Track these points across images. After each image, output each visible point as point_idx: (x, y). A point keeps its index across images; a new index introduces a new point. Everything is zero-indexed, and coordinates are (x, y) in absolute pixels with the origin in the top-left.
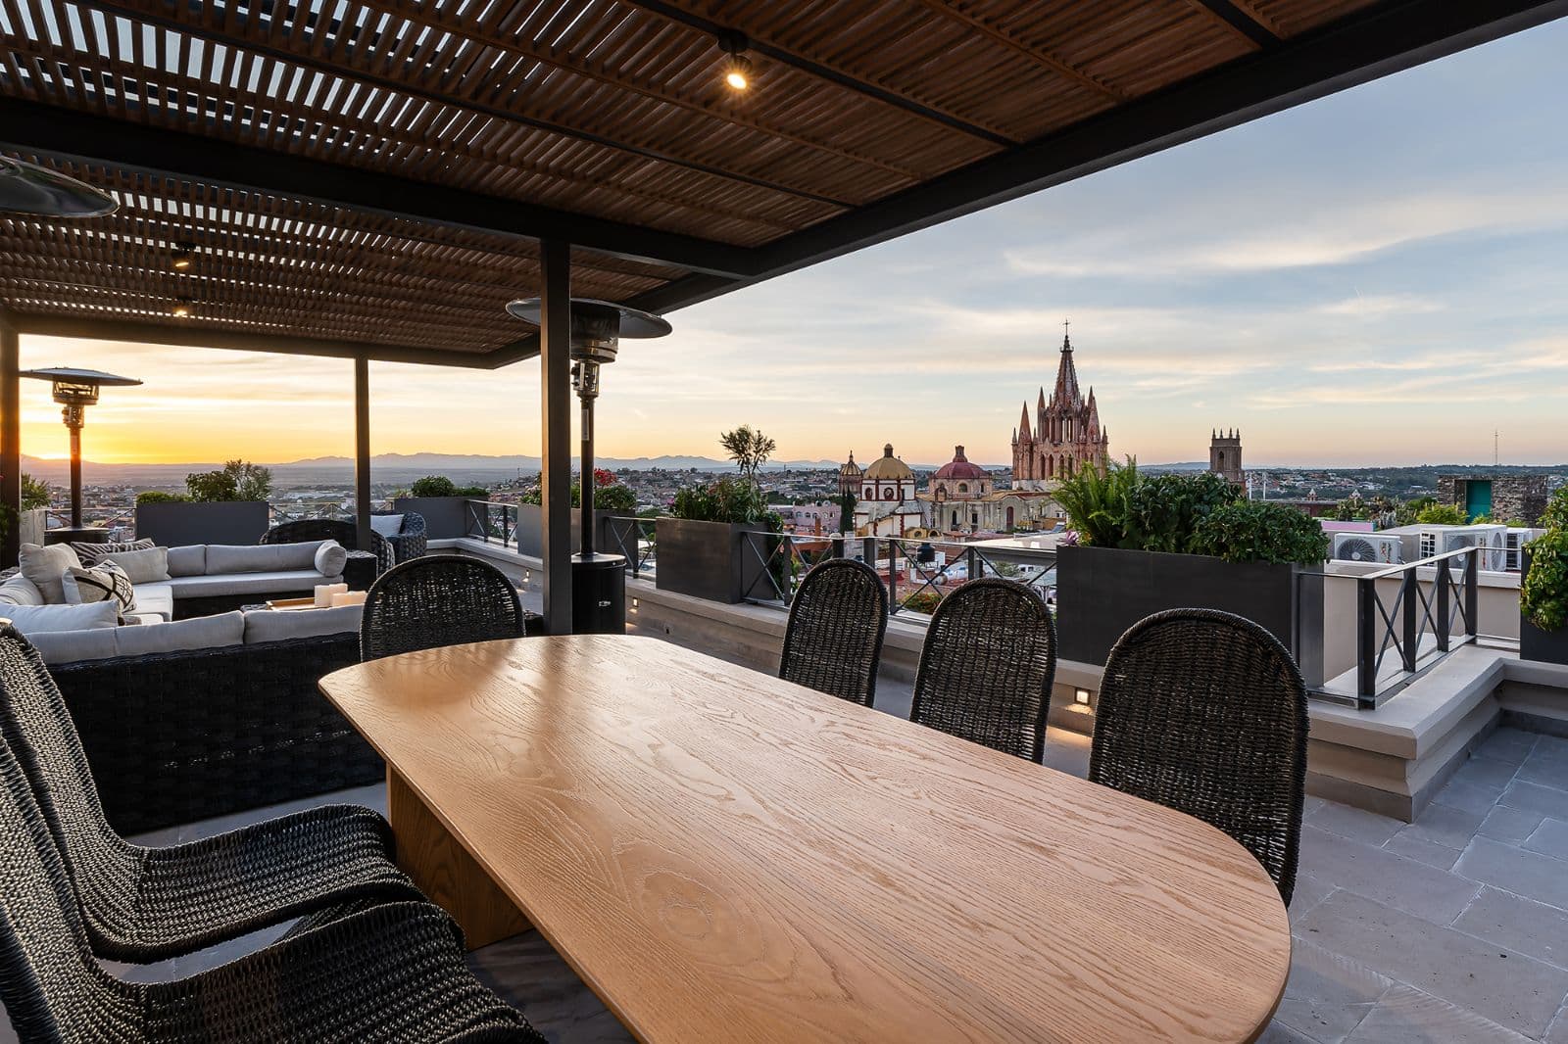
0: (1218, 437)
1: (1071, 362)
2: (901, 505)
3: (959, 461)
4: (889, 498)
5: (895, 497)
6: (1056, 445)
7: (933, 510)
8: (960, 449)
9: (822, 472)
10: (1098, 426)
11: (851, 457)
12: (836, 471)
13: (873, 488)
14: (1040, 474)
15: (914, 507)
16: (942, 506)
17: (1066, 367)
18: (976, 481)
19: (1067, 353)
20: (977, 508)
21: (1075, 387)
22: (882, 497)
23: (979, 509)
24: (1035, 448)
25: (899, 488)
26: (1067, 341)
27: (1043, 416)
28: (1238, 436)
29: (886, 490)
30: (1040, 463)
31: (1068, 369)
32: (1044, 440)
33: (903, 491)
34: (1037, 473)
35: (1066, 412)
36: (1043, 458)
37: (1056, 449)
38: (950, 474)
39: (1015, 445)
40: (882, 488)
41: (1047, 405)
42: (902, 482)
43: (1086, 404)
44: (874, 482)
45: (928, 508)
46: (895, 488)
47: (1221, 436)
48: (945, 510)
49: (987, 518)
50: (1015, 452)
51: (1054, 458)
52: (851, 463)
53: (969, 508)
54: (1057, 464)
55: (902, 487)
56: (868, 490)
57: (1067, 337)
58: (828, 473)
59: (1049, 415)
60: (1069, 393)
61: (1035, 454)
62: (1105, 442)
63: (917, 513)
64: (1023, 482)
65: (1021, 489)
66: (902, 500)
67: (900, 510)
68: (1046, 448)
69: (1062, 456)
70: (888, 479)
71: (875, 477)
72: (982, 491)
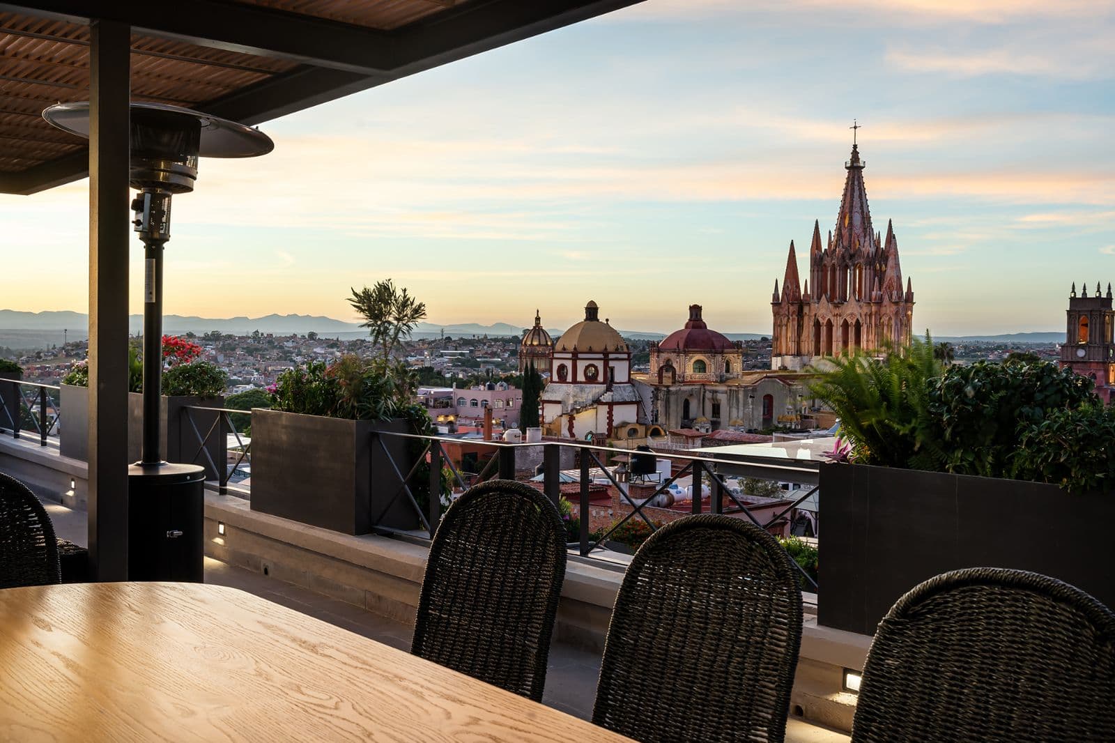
0: (1079, 295)
1: (861, 184)
2: (609, 389)
3: (694, 327)
4: (591, 379)
5: (601, 378)
6: (836, 306)
7: (656, 398)
8: (696, 310)
9: (496, 340)
10: (899, 278)
11: (538, 319)
12: (515, 340)
13: (569, 364)
14: (812, 348)
15: (627, 393)
16: (669, 391)
17: (853, 189)
18: (719, 357)
19: (855, 168)
20: (720, 396)
21: (866, 220)
22: (581, 377)
23: (723, 398)
24: (806, 310)
25: (606, 365)
26: (855, 154)
27: (818, 261)
28: (1109, 294)
29: (587, 367)
30: (812, 330)
31: (857, 193)
32: (819, 299)
33: (612, 369)
34: (808, 345)
35: (852, 257)
36: (817, 325)
37: (837, 311)
38: (681, 345)
39: (776, 303)
40: (581, 365)
41: (824, 246)
42: (611, 356)
43: (883, 245)
44: (570, 356)
45: (648, 395)
46: (600, 365)
47: (1084, 293)
48: (672, 398)
49: (734, 411)
50: (776, 314)
51: (834, 323)
52: (538, 330)
53: (709, 395)
54: (837, 333)
55: (611, 364)
56: (562, 367)
57: (855, 147)
58: (505, 341)
59: (827, 261)
60: (858, 230)
61: (806, 318)
62: (909, 298)
63: (631, 403)
64: (788, 358)
65: (784, 368)
66: (610, 382)
67: (607, 397)
68: (823, 310)
69: (845, 321)
70: (591, 351)
71: (572, 349)
72: (728, 371)
